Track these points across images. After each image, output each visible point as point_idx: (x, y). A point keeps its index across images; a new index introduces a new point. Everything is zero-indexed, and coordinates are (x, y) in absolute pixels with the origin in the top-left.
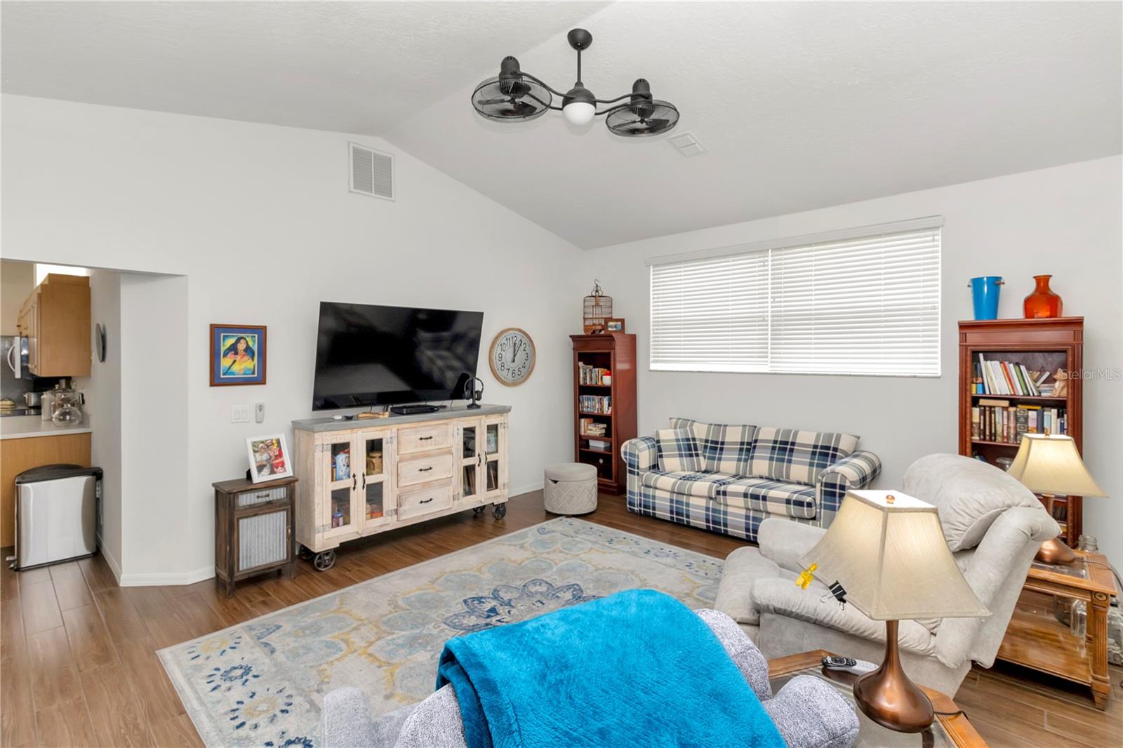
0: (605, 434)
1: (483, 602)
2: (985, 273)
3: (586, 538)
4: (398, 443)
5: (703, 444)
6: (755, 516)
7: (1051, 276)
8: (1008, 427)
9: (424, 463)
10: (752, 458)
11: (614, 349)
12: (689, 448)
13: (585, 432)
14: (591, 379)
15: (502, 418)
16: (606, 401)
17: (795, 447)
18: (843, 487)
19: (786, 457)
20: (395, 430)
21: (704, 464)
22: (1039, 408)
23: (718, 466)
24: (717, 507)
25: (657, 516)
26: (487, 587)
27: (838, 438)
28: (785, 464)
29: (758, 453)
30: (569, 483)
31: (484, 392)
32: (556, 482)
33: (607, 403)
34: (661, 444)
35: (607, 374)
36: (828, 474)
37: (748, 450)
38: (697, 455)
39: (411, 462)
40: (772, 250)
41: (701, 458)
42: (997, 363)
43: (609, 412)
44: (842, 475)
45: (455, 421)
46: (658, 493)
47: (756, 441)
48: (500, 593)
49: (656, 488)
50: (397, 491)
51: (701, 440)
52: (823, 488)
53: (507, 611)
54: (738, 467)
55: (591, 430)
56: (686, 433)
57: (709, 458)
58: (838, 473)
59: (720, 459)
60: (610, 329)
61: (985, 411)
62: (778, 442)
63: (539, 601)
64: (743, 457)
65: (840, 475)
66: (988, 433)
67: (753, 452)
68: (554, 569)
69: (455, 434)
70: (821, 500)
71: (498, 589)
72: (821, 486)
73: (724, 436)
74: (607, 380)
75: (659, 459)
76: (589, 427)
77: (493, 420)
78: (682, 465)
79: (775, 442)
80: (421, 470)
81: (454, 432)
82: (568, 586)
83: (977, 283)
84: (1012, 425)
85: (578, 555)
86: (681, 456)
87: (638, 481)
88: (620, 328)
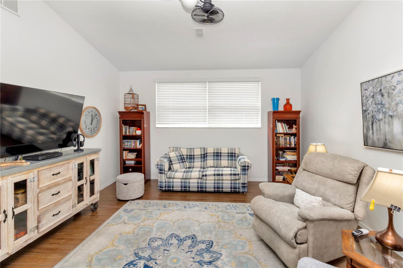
0: (136, 157)
1: (136, 264)
2: (275, 97)
3: (152, 209)
4: (38, 181)
5: (186, 157)
6: (217, 182)
7: (290, 99)
8: (283, 142)
9: (54, 191)
10: (206, 160)
11: (143, 118)
12: (182, 159)
13: (126, 157)
14: (129, 132)
15: (97, 155)
16: (138, 142)
17: (222, 154)
18: (248, 166)
19: (219, 158)
20: (36, 171)
21: (188, 164)
22: (290, 136)
23: (193, 165)
24: (202, 181)
25: (174, 190)
26: (129, 253)
27: (235, 149)
28: (219, 161)
29: (208, 158)
30: (134, 183)
31: (85, 141)
32: (126, 184)
33: (139, 143)
34: (171, 159)
35: (137, 130)
36: (243, 162)
37: (204, 157)
38: (185, 162)
39: (48, 191)
40: (208, 82)
41: (186, 162)
42: (280, 123)
43: (140, 147)
44: (248, 162)
45: (73, 161)
46: (175, 180)
47: (207, 153)
48: (139, 254)
49: (174, 178)
50: (37, 213)
51: (185, 155)
52: (242, 168)
53: (154, 263)
54: (201, 164)
55: (129, 156)
56: (180, 153)
57: (189, 162)
58: (246, 162)
59: (194, 162)
60: (139, 109)
61: (277, 138)
62: (215, 153)
63: (164, 250)
64: (203, 160)
65: (247, 162)
66: (278, 144)
67: (206, 158)
68: (155, 230)
69: (74, 168)
70: (241, 172)
71: (136, 252)
72: (241, 167)
73: (194, 153)
74: (139, 132)
75: (171, 165)
76: (128, 155)
77: (92, 157)
78: (180, 166)
79: (214, 153)
80: (53, 195)
81: (73, 167)
82: (170, 236)
83: (273, 99)
84: (284, 141)
85: (158, 218)
86: (179, 163)
87: (165, 176)
88: (144, 108)
